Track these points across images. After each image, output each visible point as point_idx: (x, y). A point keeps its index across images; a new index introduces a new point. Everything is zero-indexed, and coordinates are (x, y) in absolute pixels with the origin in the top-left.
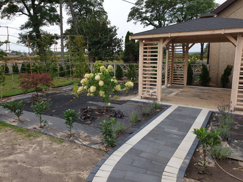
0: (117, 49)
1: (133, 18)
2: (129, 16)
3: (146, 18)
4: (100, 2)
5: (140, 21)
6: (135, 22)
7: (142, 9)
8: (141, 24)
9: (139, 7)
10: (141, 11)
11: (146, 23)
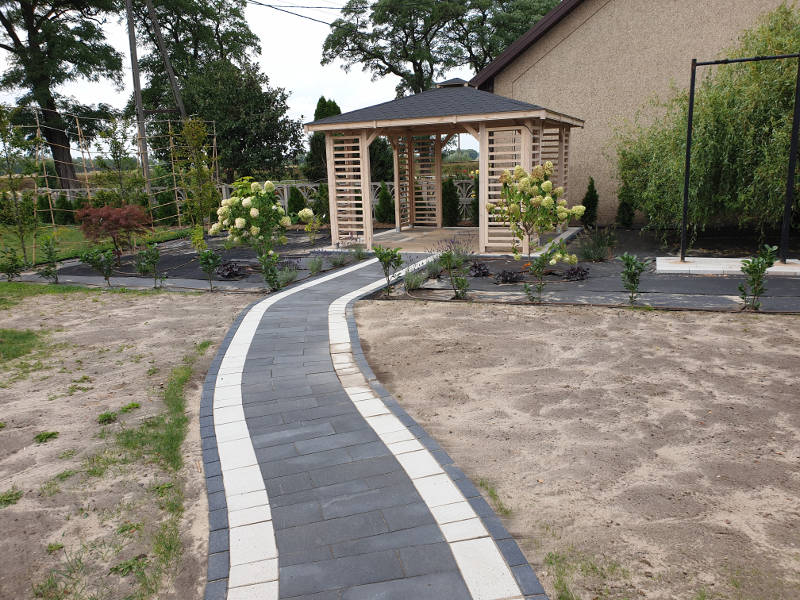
0: (289, 148)
1: (338, 52)
2: (326, 48)
3: (377, 53)
4: (234, 6)
5: (362, 61)
6: (345, 63)
7: (363, 25)
8: (364, 69)
9: (354, 22)
10: (361, 30)
11: (381, 67)
